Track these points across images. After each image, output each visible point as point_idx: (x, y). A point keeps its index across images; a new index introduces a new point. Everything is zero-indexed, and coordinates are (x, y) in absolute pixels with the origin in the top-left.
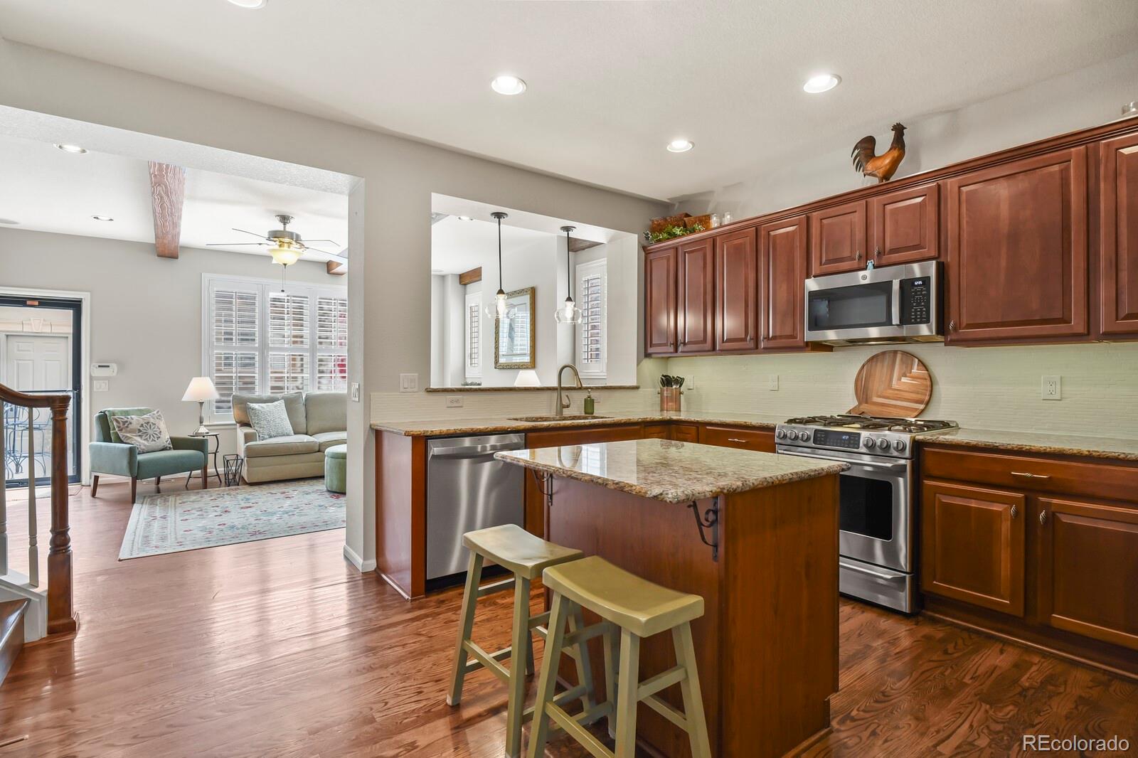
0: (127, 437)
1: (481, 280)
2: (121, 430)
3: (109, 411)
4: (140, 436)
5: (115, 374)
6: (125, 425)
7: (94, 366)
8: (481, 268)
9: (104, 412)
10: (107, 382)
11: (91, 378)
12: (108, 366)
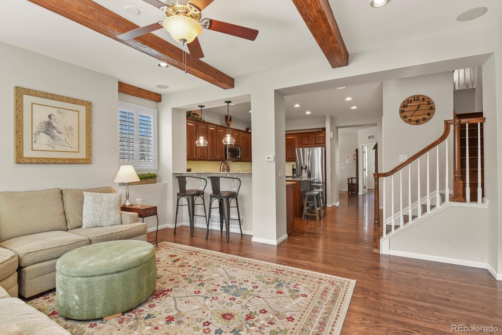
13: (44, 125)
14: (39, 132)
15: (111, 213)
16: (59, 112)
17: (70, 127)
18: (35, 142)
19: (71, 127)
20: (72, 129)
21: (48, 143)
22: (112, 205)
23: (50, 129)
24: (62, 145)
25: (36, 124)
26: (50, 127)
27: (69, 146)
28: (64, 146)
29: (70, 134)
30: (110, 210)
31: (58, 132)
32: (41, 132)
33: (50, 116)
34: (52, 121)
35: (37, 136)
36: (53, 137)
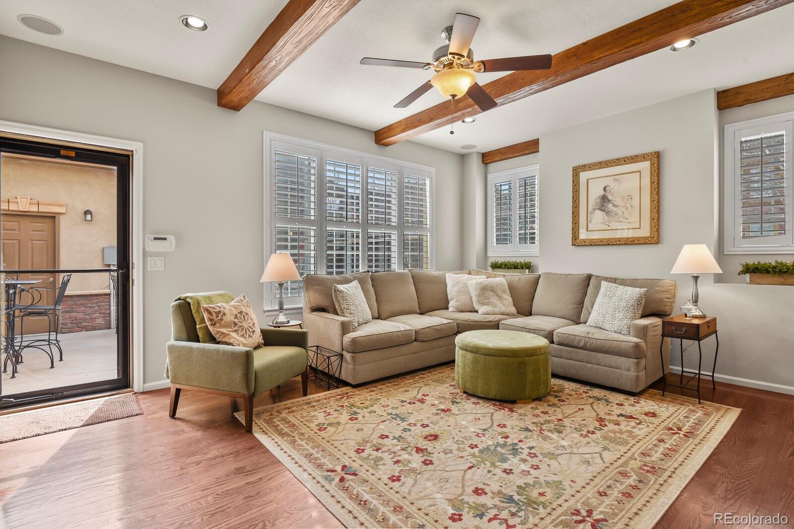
0: (223, 333)
1: (538, 151)
2: (214, 324)
3: (191, 298)
4: (236, 331)
5: (173, 248)
6: (217, 317)
7: (149, 238)
8: (538, 139)
9: (185, 299)
10: (162, 258)
11: (145, 254)
12: (165, 239)
13: (598, 200)
14: (594, 210)
15: (617, 315)
16: (615, 180)
17: (628, 196)
18: (590, 221)
19: (631, 196)
20: (631, 199)
21: (604, 221)
22: (623, 304)
23: (605, 204)
24: (619, 222)
25: (592, 202)
26: (604, 202)
27: (626, 220)
28: (621, 222)
29: (628, 205)
30: (617, 311)
31: (614, 206)
32: (596, 209)
33: (605, 189)
34: (607, 194)
35: (592, 214)
36: (608, 213)
